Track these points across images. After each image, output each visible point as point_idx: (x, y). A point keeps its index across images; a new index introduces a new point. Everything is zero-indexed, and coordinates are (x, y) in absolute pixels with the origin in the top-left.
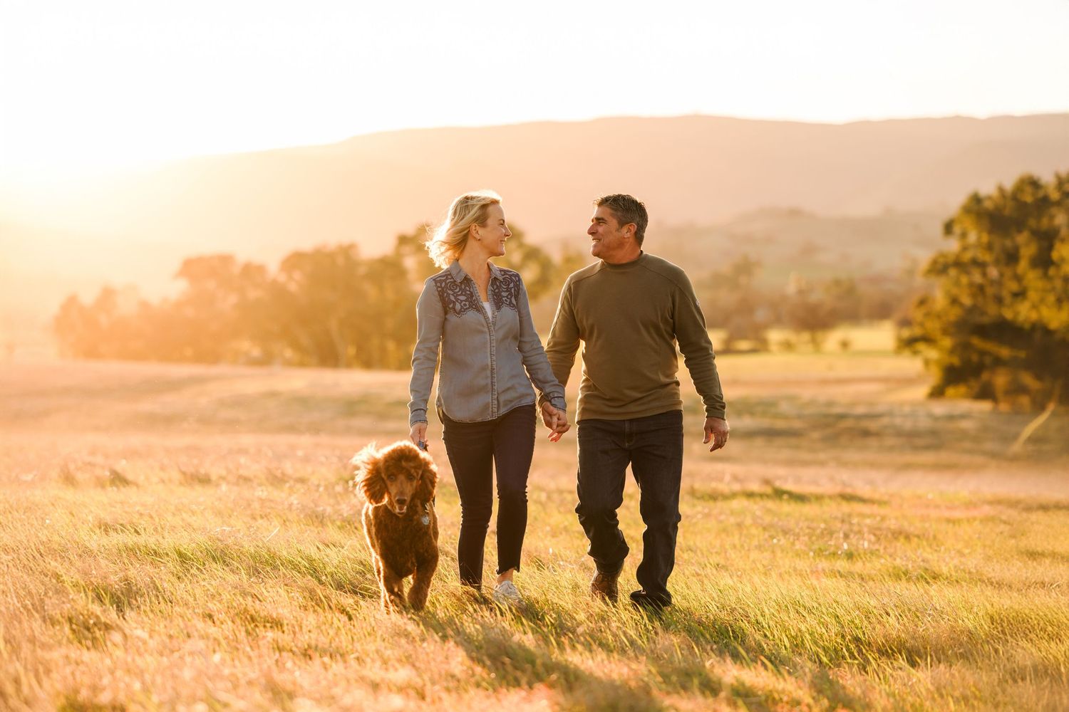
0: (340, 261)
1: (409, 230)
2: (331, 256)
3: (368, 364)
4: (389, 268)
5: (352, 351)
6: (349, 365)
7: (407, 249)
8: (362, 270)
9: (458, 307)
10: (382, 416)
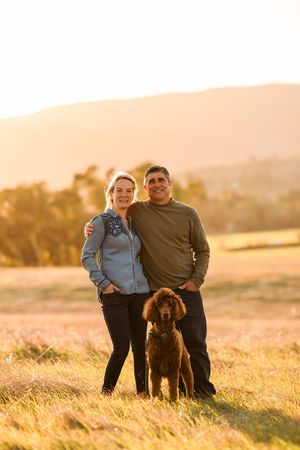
0: (36, 194)
1: (82, 170)
2: (29, 191)
3: (57, 263)
4: (69, 198)
5: (46, 255)
6: (45, 265)
7: (81, 183)
8: (51, 200)
9: (115, 232)
10: (68, 299)
